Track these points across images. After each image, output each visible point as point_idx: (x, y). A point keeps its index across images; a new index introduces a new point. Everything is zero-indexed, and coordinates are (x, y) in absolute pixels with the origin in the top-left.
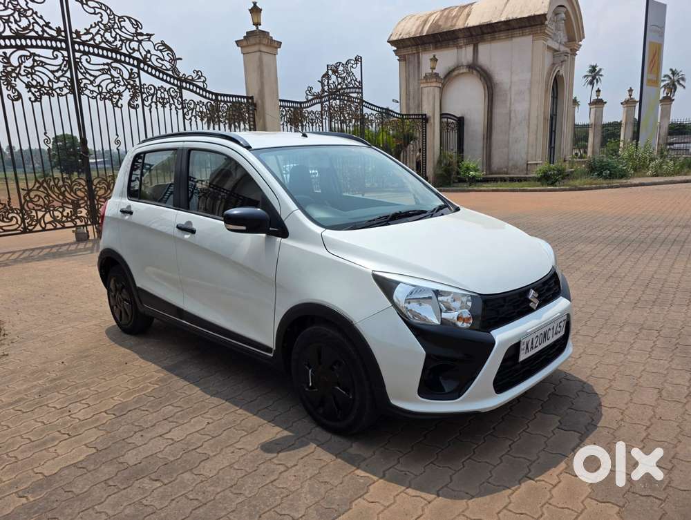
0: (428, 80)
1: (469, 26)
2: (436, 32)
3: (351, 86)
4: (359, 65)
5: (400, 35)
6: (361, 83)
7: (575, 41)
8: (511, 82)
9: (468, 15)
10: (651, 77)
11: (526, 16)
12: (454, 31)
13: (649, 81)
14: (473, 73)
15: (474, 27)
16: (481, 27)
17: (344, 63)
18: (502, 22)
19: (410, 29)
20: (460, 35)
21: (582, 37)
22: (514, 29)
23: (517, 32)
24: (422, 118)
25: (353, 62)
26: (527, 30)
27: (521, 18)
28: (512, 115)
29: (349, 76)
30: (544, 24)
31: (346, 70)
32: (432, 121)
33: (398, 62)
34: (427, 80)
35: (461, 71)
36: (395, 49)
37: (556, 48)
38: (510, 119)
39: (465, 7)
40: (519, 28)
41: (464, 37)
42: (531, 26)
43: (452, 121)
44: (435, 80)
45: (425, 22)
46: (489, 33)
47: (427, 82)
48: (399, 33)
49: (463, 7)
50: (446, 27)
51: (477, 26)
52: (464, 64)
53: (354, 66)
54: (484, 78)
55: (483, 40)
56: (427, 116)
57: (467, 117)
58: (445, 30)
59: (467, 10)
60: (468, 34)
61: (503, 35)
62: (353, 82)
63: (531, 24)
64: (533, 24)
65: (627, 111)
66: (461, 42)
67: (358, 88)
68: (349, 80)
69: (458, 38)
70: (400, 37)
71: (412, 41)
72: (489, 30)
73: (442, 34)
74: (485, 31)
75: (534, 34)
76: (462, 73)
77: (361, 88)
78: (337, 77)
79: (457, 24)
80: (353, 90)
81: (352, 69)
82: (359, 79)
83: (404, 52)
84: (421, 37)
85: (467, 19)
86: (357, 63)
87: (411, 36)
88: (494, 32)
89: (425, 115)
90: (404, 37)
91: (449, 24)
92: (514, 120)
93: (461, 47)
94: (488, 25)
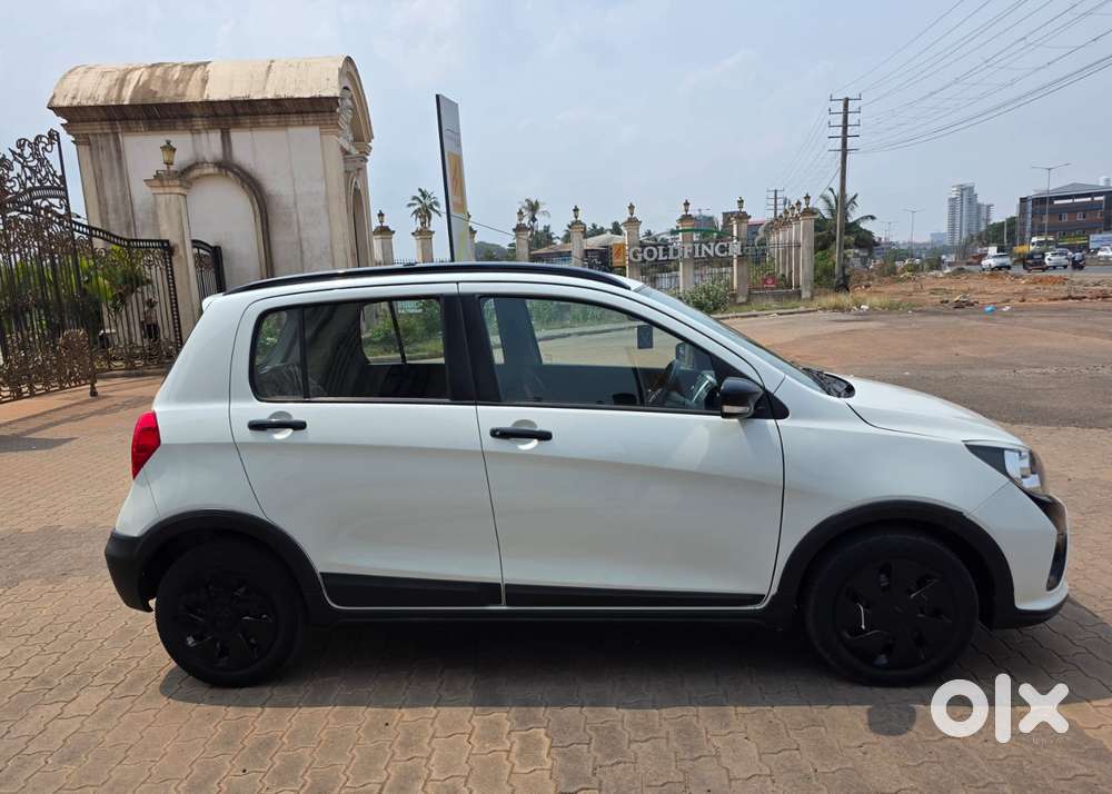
0: (165, 183)
1: (211, 99)
2: (150, 102)
3: (48, 184)
4: (56, 146)
5: (74, 98)
6: (63, 178)
7: (363, 141)
8: (295, 195)
9: (205, 81)
10: (458, 200)
11: (308, 96)
12: (183, 105)
13: (454, 204)
14: (227, 175)
15: (221, 102)
16: (232, 103)
17: (32, 141)
18: (267, 100)
19: (93, 90)
20: (196, 112)
21: (371, 137)
22: (289, 113)
23: (294, 118)
24: (163, 247)
25: (44, 139)
26: (311, 118)
27: (299, 99)
28: (305, 245)
29: (42, 165)
30: (335, 111)
31: (35, 154)
32: (181, 252)
33: (74, 146)
34: (161, 181)
35: (206, 171)
36: (65, 121)
37: (348, 149)
38: (302, 252)
39: (195, 66)
40: (297, 113)
41: (201, 117)
42: (316, 112)
43: (205, 253)
44: (178, 183)
45: (122, 82)
46: (245, 114)
47: (163, 186)
48: (70, 95)
49: (191, 66)
50: (169, 95)
51: (226, 101)
52: (209, 158)
53: (49, 148)
54: (250, 187)
55: (238, 125)
56: (172, 244)
57: (226, 247)
58: (166, 101)
59: (198, 73)
60: (210, 111)
61: (271, 119)
62: (51, 178)
63: (315, 110)
64: (318, 109)
65: (423, 245)
66: (199, 123)
67: (59, 188)
68: (43, 173)
69: (192, 116)
70: (75, 103)
71: (101, 111)
72: (248, 110)
73: (162, 106)
74: (241, 111)
75: (322, 125)
76: (208, 175)
77: (65, 190)
78: (23, 167)
79: (188, 93)
80: (52, 192)
81: (46, 153)
82: (59, 173)
83: (86, 129)
84: (120, 107)
85: (204, 88)
86: (52, 144)
87: (99, 103)
88: (256, 114)
89: (167, 241)
90: (84, 103)
91: (172, 93)
92: (308, 255)
93: (199, 132)
94: (245, 101)
